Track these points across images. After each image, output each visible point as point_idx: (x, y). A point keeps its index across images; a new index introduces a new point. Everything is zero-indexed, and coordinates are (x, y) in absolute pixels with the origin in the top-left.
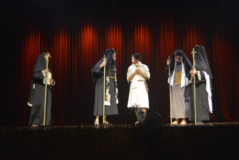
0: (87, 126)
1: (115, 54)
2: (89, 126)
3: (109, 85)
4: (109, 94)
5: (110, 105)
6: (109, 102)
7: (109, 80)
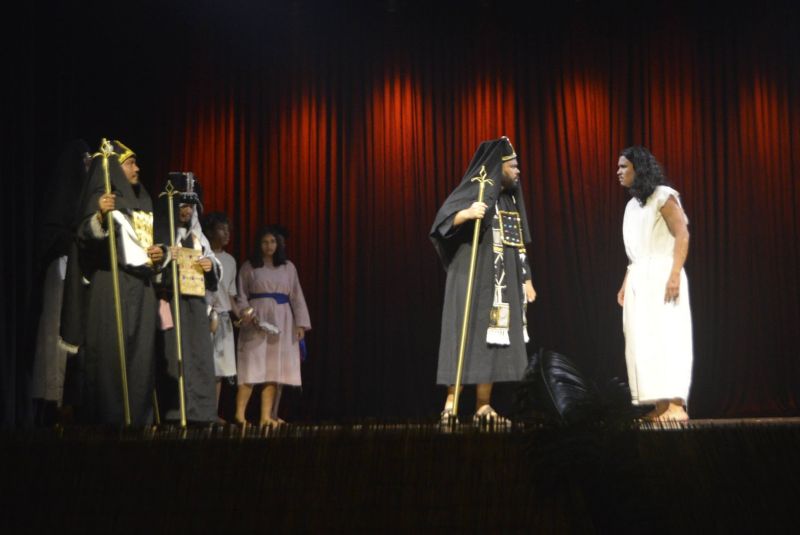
0: (375, 427)
1: (514, 155)
2: (381, 427)
3: (501, 267)
4: (503, 301)
5: (508, 342)
6: (506, 331)
7: (501, 250)
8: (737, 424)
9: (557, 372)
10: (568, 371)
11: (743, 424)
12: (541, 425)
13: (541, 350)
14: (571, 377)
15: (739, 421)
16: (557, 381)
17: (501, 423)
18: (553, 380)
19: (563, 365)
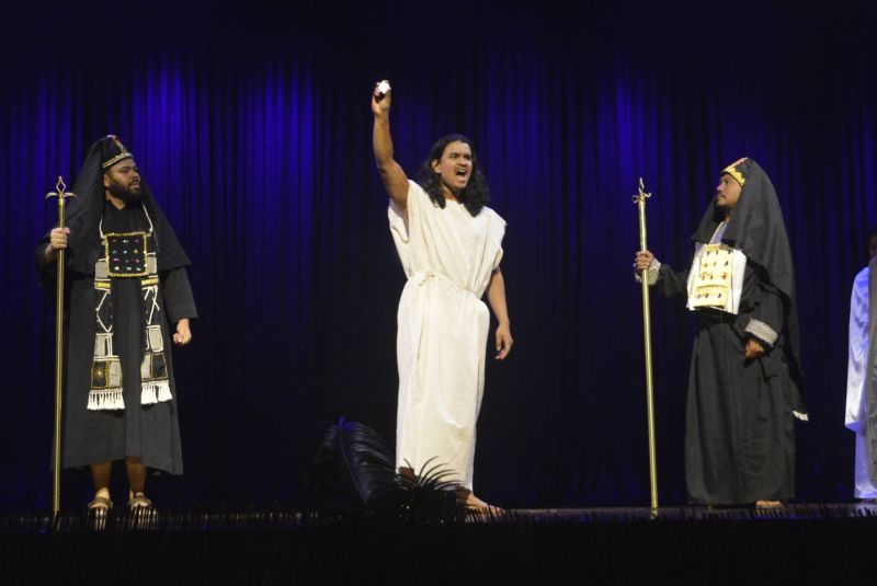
5: (123, 407)
6: (120, 392)
7: (108, 285)
8: (586, 516)
9: (361, 449)
10: (373, 447)
11: (593, 514)
12: (340, 517)
13: (342, 420)
14: (378, 454)
15: (589, 511)
16: (361, 461)
17: (146, 517)
18: (356, 459)
19: (368, 440)
